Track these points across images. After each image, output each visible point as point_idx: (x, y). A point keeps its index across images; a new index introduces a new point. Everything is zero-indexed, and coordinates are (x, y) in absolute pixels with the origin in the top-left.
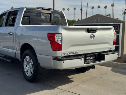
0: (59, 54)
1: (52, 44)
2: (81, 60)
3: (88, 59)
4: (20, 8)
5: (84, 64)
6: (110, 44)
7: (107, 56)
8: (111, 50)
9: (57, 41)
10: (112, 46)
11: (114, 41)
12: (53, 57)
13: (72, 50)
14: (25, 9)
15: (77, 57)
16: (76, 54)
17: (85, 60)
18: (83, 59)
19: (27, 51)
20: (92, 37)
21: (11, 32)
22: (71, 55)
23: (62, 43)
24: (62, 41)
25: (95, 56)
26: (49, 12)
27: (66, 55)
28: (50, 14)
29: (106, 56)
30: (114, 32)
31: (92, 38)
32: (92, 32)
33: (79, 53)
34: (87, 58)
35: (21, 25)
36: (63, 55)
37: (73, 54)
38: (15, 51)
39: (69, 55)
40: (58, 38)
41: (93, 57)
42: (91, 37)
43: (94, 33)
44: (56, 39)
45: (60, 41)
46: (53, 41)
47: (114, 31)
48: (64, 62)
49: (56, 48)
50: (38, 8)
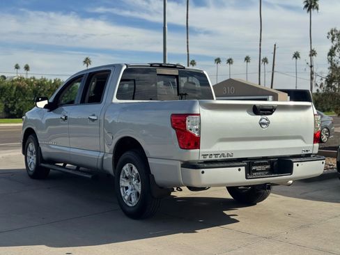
0: (195, 155)
1: (179, 135)
2: (239, 170)
3: (255, 171)
4: (113, 66)
5: (247, 178)
6: (305, 139)
7: (298, 165)
8: (309, 152)
9: (191, 130)
10: (312, 145)
11: (315, 135)
12: (181, 161)
13: (221, 150)
14: (125, 67)
15: (231, 164)
16: (229, 158)
17: (249, 172)
18: (243, 169)
19: (127, 154)
20: (264, 124)
21: (94, 115)
22: (218, 158)
23: (199, 133)
24: (199, 130)
25: (271, 163)
26: (175, 72)
27: (208, 158)
28: (177, 77)
29: (295, 164)
30: (315, 115)
31: (264, 126)
32: (264, 114)
33: (235, 156)
34: (254, 168)
35: (115, 100)
36: (202, 158)
37: (222, 158)
38: (102, 154)
39: (213, 158)
40: (193, 125)
41: (268, 167)
42: (261, 124)
43: (268, 117)
44: (188, 127)
45: (197, 130)
46: (182, 131)
47: (316, 113)
48: (203, 172)
49: (189, 145)
50: (151, 65)
